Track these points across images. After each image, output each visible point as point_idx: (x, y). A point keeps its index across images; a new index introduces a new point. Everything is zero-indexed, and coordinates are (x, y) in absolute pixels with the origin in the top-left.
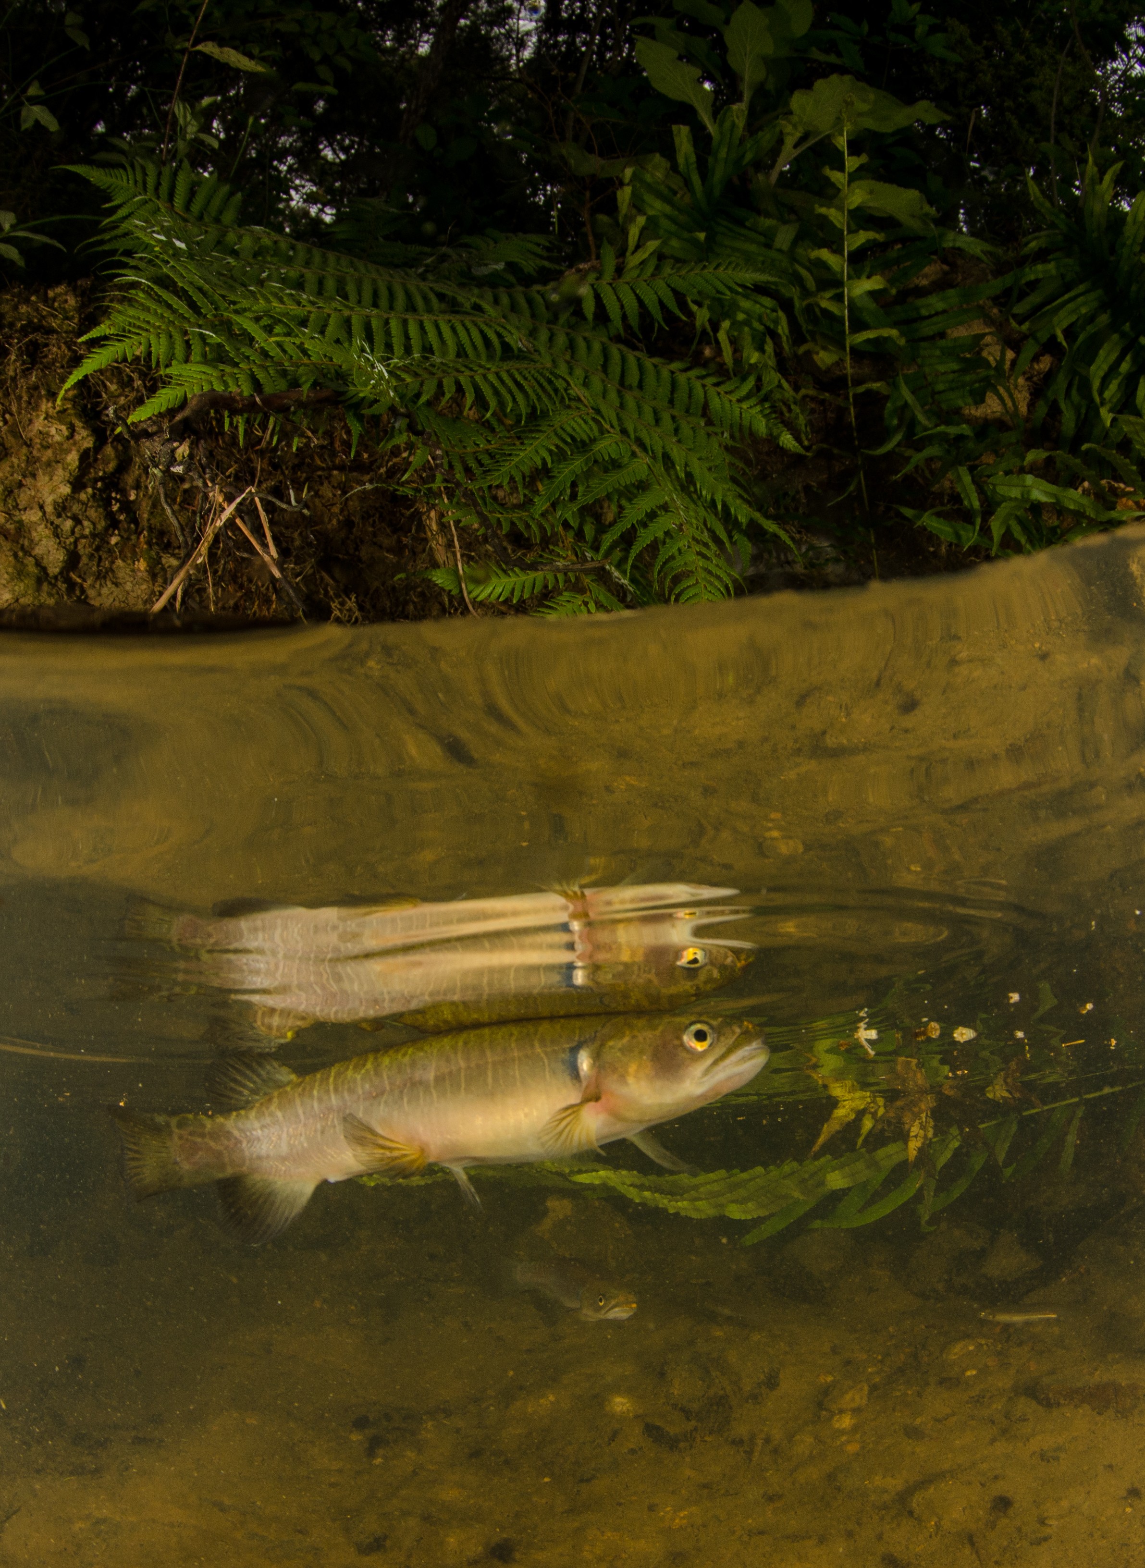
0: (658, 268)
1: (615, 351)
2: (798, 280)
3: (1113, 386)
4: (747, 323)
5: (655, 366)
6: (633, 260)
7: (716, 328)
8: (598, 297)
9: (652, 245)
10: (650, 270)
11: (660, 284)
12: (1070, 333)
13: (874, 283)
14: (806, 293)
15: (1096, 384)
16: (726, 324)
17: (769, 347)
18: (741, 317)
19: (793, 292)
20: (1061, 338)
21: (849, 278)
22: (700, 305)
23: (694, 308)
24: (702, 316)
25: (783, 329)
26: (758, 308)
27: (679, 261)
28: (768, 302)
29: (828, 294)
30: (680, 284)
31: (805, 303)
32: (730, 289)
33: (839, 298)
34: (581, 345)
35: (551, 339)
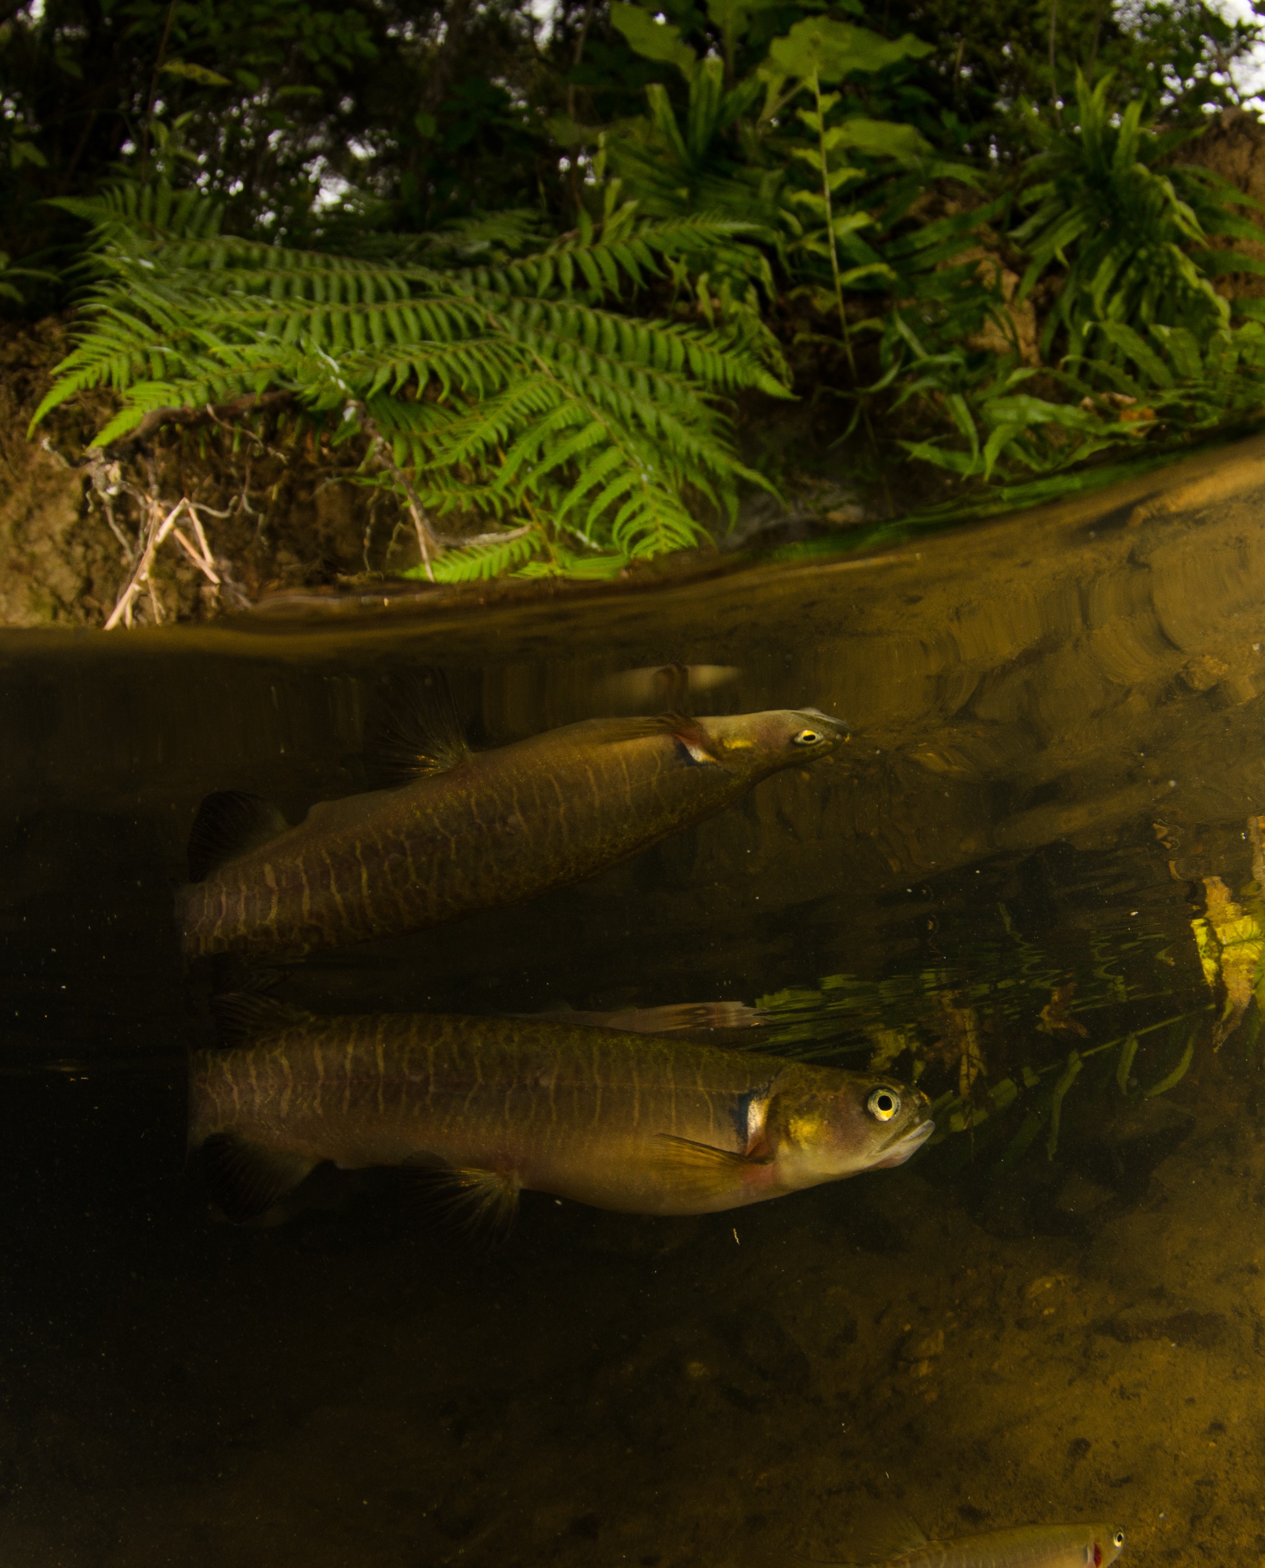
0: (636, 229)
1: (590, 318)
2: (783, 225)
3: (1117, 300)
4: (728, 274)
5: (633, 328)
6: (611, 224)
7: (694, 284)
8: (576, 265)
9: (630, 206)
10: (627, 232)
11: (638, 245)
12: (1071, 250)
13: (860, 220)
14: (791, 236)
15: (1099, 299)
16: (704, 278)
17: (751, 295)
18: (720, 268)
19: (776, 238)
20: (1060, 256)
21: (834, 216)
22: (676, 260)
23: (672, 265)
24: (679, 271)
25: (766, 275)
26: (740, 259)
27: (657, 220)
28: (750, 250)
29: (814, 235)
30: (658, 243)
31: (790, 248)
32: (711, 243)
33: (824, 239)
34: (556, 316)
35: (526, 312)
